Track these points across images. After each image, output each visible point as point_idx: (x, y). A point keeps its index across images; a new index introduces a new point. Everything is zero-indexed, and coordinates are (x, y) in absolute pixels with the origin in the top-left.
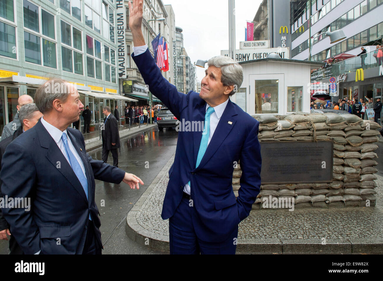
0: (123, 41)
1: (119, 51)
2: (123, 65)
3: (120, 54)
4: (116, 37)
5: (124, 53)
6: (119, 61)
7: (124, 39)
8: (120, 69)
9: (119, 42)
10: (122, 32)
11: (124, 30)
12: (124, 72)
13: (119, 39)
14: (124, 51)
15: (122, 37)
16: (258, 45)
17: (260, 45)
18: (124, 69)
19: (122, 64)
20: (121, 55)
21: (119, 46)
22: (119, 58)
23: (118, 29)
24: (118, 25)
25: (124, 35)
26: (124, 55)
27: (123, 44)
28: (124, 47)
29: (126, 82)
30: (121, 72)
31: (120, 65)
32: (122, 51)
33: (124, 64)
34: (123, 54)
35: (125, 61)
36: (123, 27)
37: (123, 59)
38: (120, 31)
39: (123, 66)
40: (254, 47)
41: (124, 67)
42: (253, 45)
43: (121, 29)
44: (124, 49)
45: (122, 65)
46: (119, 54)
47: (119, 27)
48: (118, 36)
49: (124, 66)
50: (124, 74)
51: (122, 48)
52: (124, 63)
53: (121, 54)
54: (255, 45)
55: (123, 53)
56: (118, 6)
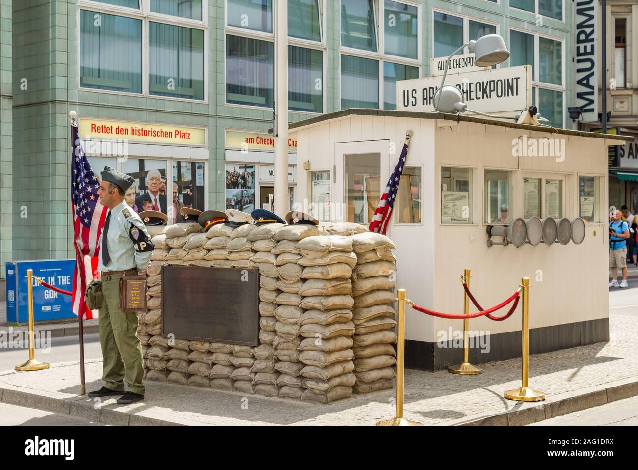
1: (579, 41)
2: (588, 81)
3: (582, 51)
5: (593, 46)
6: (579, 71)
8: (580, 96)
9: (579, 13)
12: (591, 102)
14: (592, 40)
16: (465, 64)
17: (469, 64)
18: (592, 93)
19: (587, 78)
20: (586, 53)
21: (579, 26)
22: (579, 61)
26: (592, 53)
27: (592, 17)
28: (592, 26)
30: (579, 103)
31: (579, 82)
32: (587, 40)
33: (591, 79)
34: (589, 50)
37: (588, 65)
39: (587, 85)
40: (458, 70)
41: (592, 88)
42: (455, 64)
44: (592, 32)
45: (585, 82)
46: (578, 48)
49: (591, 83)
50: (592, 110)
51: (589, 31)
52: (592, 74)
53: (585, 47)
54: (459, 65)
55: (589, 45)
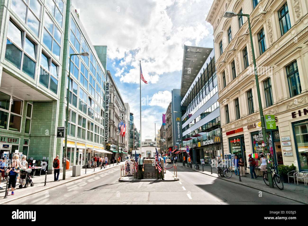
1: (106, 130)
3: (106, 131)
4: (105, 124)
7: (108, 125)
8: (106, 138)
9: (106, 126)
10: (107, 122)
11: (108, 121)
12: (107, 139)
15: (107, 124)
20: (107, 132)
22: (106, 133)
25: (108, 123)
26: (108, 132)
27: (108, 127)
29: (108, 144)
31: (106, 136)
32: (107, 130)
35: (108, 134)
37: (107, 134)
38: (107, 121)
39: (107, 137)
43: (107, 120)
47: (106, 119)
50: (107, 141)
51: (107, 129)
55: (107, 131)
56: (107, 110)
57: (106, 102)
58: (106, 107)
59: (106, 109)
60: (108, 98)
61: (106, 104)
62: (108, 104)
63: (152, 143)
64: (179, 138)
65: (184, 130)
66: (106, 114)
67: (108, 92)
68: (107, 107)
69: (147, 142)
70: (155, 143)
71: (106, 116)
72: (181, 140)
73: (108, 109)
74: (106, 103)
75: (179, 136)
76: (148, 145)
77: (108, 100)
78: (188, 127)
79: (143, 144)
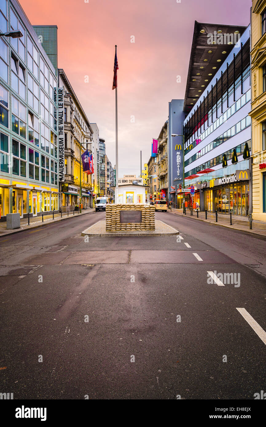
0: (63, 157)
1: (60, 163)
3: (60, 166)
4: (58, 154)
5: (63, 165)
6: (60, 170)
7: (64, 156)
8: (60, 176)
9: (60, 157)
10: (62, 151)
11: (64, 150)
12: (63, 177)
13: (60, 155)
15: (62, 154)
18: (63, 175)
19: (62, 172)
20: (61, 166)
21: (60, 160)
22: (60, 168)
23: (60, 149)
24: (60, 146)
25: (64, 152)
26: (63, 166)
27: (63, 158)
28: (63, 160)
29: (64, 184)
30: (61, 177)
31: (60, 173)
32: (62, 163)
34: (62, 166)
35: (64, 170)
36: (63, 147)
37: (62, 169)
38: (61, 150)
39: (62, 173)
41: (63, 174)
43: (61, 148)
44: (63, 162)
46: (60, 165)
47: (60, 147)
48: (60, 153)
50: (63, 179)
51: (62, 161)
52: (63, 171)
55: (62, 165)
56: (60, 133)
57: (59, 120)
58: (59, 128)
59: (60, 131)
60: (61, 114)
61: (59, 124)
62: (62, 123)
63: (136, 180)
64: (178, 175)
65: (187, 163)
66: (60, 139)
67: (61, 105)
68: (61, 128)
69: (128, 179)
70: (140, 181)
71: (60, 142)
72: (181, 179)
73: (62, 131)
74: (59, 122)
75: (178, 172)
76: (128, 183)
77: (61, 117)
78: (194, 158)
79: (121, 181)
